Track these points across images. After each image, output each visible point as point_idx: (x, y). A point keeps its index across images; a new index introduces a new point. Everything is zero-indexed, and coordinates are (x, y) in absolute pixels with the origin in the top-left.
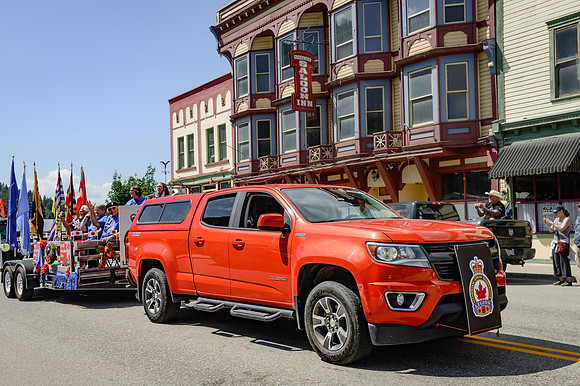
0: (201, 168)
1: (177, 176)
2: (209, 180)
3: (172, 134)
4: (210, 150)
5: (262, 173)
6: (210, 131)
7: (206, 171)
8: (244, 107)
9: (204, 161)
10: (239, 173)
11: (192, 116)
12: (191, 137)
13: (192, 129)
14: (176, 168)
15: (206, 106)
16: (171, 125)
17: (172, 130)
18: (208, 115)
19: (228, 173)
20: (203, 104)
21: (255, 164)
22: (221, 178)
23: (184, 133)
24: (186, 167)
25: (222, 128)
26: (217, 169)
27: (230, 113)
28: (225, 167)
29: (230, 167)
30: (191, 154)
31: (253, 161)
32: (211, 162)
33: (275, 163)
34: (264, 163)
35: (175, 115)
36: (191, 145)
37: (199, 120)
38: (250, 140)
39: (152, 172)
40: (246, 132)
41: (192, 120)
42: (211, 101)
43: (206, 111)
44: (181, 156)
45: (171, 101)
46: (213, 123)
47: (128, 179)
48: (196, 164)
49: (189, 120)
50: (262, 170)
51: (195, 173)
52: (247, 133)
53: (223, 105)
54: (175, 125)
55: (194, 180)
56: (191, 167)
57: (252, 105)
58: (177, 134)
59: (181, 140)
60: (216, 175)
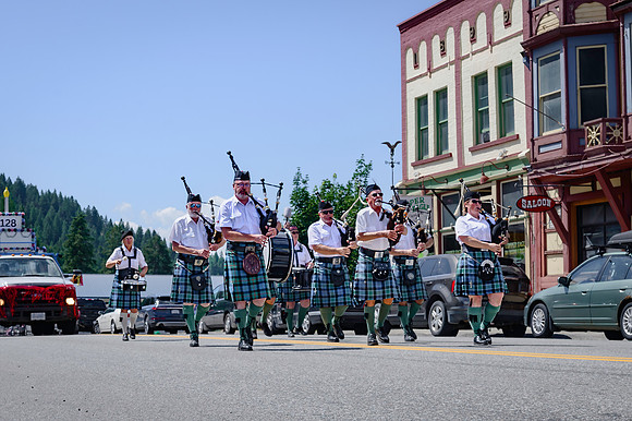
0: (463, 153)
1: (413, 174)
2: (478, 178)
3: (404, 91)
4: (481, 118)
5: (590, 154)
6: (480, 80)
7: (472, 160)
8: (551, 22)
9: (469, 141)
10: (540, 158)
11: (443, 53)
12: (441, 94)
13: (444, 78)
14: (412, 158)
15: (473, 31)
16: (404, 73)
17: (405, 82)
18: (476, 47)
19: (516, 161)
20: (466, 26)
21: (575, 137)
22: (503, 173)
23: (427, 87)
24: (432, 154)
25: (505, 71)
26: (494, 155)
27: (521, 39)
28: (511, 150)
29: (521, 149)
30: (441, 128)
31: (569, 132)
32: (481, 142)
33: (616, 133)
34: (593, 135)
35: (410, 53)
36: (441, 111)
37: (459, 59)
38: (562, 90)
39: (364, 169)
40: (554, 74)
41: (445, 60)
42: (482, 20)
43: (473, 40)
44: (421, 134)
45: (404, 27)
46: (487, 62)
47: (320, 185)
48: (452, 148)
49: (438, 61)
50: (588, 148)
51: (452, 165)
52: (557, 76)
53: (508, 24)
54: (411, 72)
55: (447, 178)
56: (442, 155)
57: (568, 16)
58: (415, 90)
59: (422, 101)
60: (493, 166)
